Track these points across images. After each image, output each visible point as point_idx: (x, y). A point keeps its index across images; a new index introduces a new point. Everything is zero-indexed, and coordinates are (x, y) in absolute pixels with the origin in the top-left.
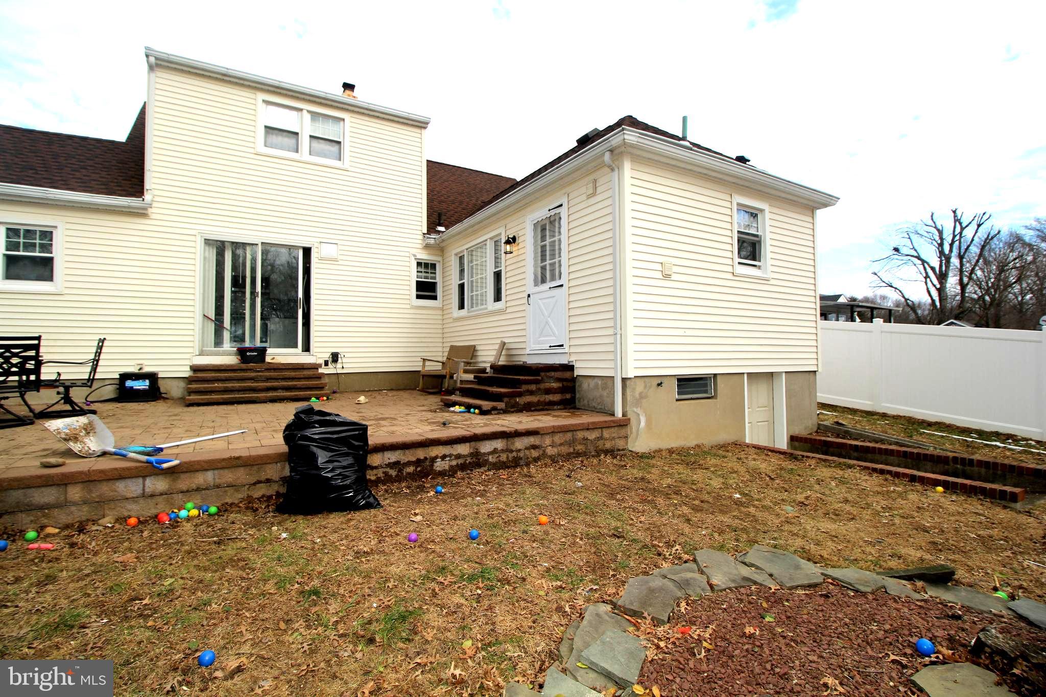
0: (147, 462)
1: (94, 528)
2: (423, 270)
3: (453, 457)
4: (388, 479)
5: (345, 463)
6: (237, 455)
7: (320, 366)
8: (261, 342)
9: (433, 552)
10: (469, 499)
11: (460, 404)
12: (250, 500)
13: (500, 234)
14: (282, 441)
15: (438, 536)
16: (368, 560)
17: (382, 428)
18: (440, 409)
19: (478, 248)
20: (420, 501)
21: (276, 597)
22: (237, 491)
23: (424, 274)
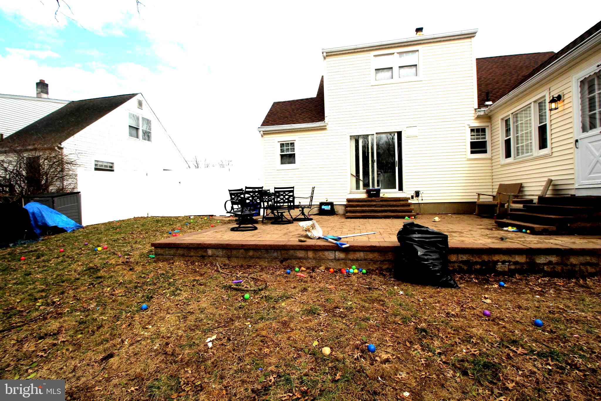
0: (336, 244)
1: (318, 271)
2: (475, 134)
3: (512, 263)
4: (460, 271)
5: (434, 257)
6: (374, 245)
7: (409, 199)
8: (377, 186)
9: (505, 327)
10: (529, 295)
11: (513, 225)
12: (381, 269)
13: (544, 96)
14: (396, 240)
15: (506, 317)
16: (456, 321)
17: (454, 238)
18: (496, 228)
19: (522, 111)
20: (487, 290)
21: (402, 326)
22: (375, 263)
23: (476, 137)
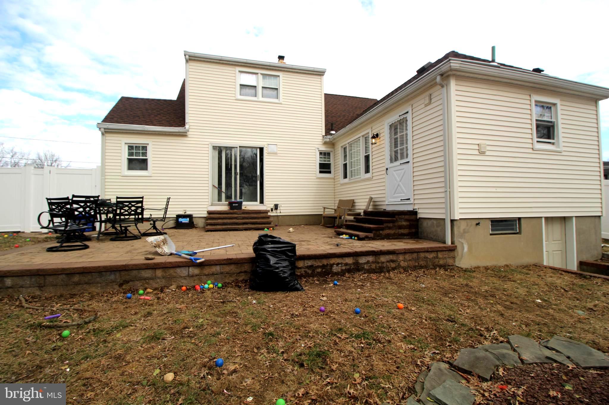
0: (190, 259)
1: (168, 290)
2: (323, 157)
3: (343, 265)
4: (307, 275)
5: (284, 265)
6: (231, 257)
7: (269, 211)
8: (240, 198)
9: (334, 319)
10: (353, 290)
11: (346, 234)
12: (237, 282)
13: (368, 133)
14: (252, 251)
15: (336, 310)
16: (298, 320)
17: (303, 246)
18: (335, 236)
19: (355, 142)
20: (325, 289)
21: (251, 334)
22: (231, 276)
23: (323, 159)
